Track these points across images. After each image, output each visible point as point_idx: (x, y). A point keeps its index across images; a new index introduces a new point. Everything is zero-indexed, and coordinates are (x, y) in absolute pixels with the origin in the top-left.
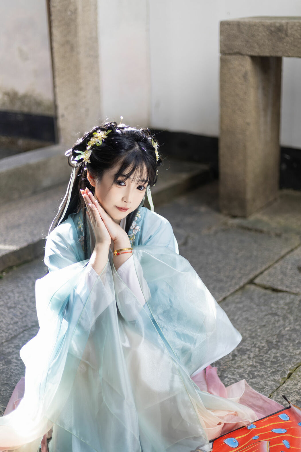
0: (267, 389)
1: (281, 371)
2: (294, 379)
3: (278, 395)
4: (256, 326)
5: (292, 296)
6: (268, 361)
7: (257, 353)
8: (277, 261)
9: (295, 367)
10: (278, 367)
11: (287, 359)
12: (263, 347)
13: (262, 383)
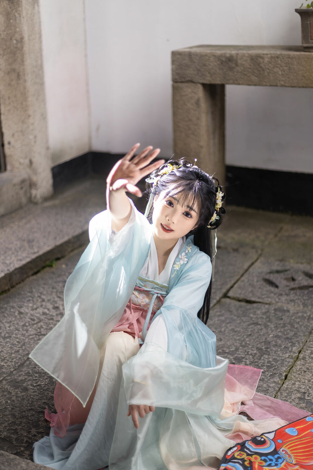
0: (271, 390)
1: (278, 373)
2: (291, 379)
3: (281, 394)
4: (244, 336)
5: (267, 306)
6: (264, 366)
7: (252, 360)
8: (242, 275)
9: (289, 369)
10: (274, 370)
11: (279, 362)
12: (255, 354)
13: (265, 385)
